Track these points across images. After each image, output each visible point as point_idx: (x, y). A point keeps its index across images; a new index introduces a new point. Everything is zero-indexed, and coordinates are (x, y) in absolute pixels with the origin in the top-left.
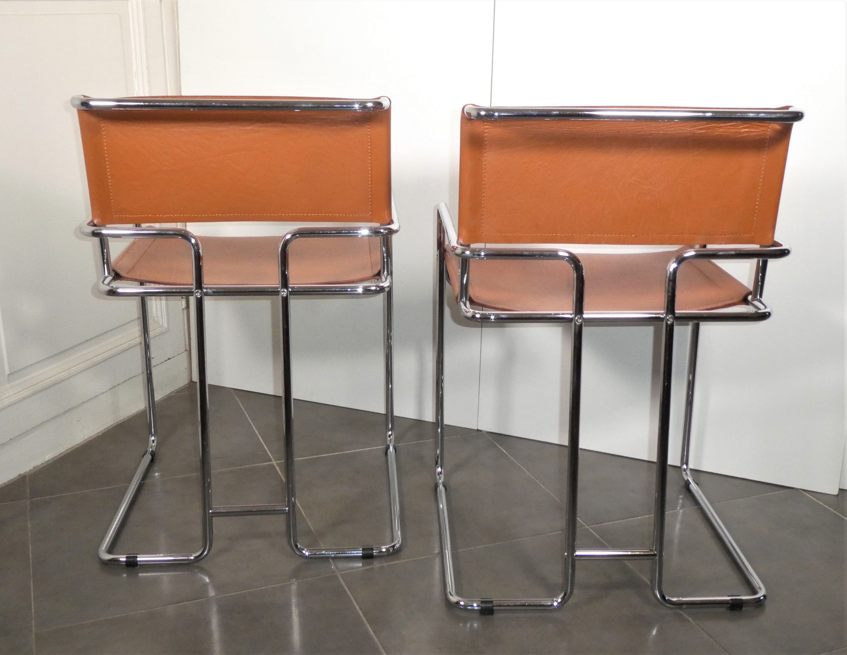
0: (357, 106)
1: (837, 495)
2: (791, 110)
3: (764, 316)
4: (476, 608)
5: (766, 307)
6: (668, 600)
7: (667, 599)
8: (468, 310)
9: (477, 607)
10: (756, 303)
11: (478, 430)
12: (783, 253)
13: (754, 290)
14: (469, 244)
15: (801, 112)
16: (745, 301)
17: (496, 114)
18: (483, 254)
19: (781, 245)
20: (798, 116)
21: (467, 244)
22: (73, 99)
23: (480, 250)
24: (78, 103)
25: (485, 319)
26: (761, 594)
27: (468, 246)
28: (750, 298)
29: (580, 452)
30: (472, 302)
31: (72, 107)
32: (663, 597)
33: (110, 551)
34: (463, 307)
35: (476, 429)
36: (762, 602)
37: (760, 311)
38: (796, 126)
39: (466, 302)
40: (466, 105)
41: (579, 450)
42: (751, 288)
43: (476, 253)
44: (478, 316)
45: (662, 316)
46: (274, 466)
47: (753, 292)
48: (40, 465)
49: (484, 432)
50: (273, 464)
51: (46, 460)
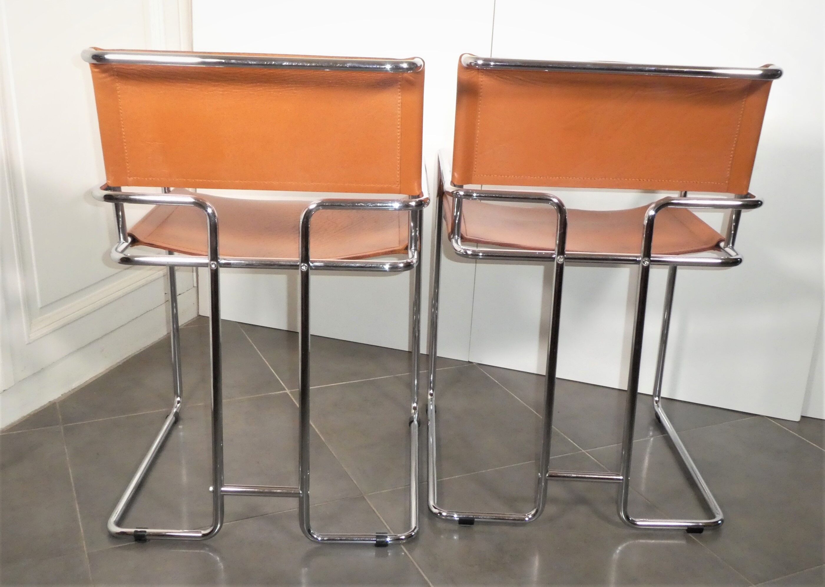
0: (388, 67)
1: (799, 422)
2: (770, 68)
3: (736, 262)
4: (456, 519)
5: (737, 254)
6: (632, 520)
7: (630, 519)
8: (459, 246)
9: (457, 517)
10: (728, 250)
11: (469, 362)
12: (756, 204)
13: (727, 237)
14: (462, 185)
15: (781, 70)
16: (717, 247)
17: (492, 63)
18: (475, 195)
19: (754, 197)
20: (776, 74)
21: (460, 184)
22: (84, 52)
23: (473, 191)
24: (89, 56)
25: (475, 255)
26: (719, 517)
27: (461, 187)
28: (722, 244)
29: (557, 381)
30: (464, 239)
31: (84, 62)
32: (627, 517)
33: (119, 523)
34: (455, 245)
35: (467, 361)
36: (720, 525)
37: (731, 258)
38: (775, 83)
39: (458, 239)
40: (462, 55)
41: (556, 379)
42: (724, 235)
43: (468, 195)
44: (469, 252)
45: (638, 259)
46: (288, 395)
47: (726, 239)
48: (68, 392)
49: (474, 364)
50: (286, 393)
51: (73, 388)
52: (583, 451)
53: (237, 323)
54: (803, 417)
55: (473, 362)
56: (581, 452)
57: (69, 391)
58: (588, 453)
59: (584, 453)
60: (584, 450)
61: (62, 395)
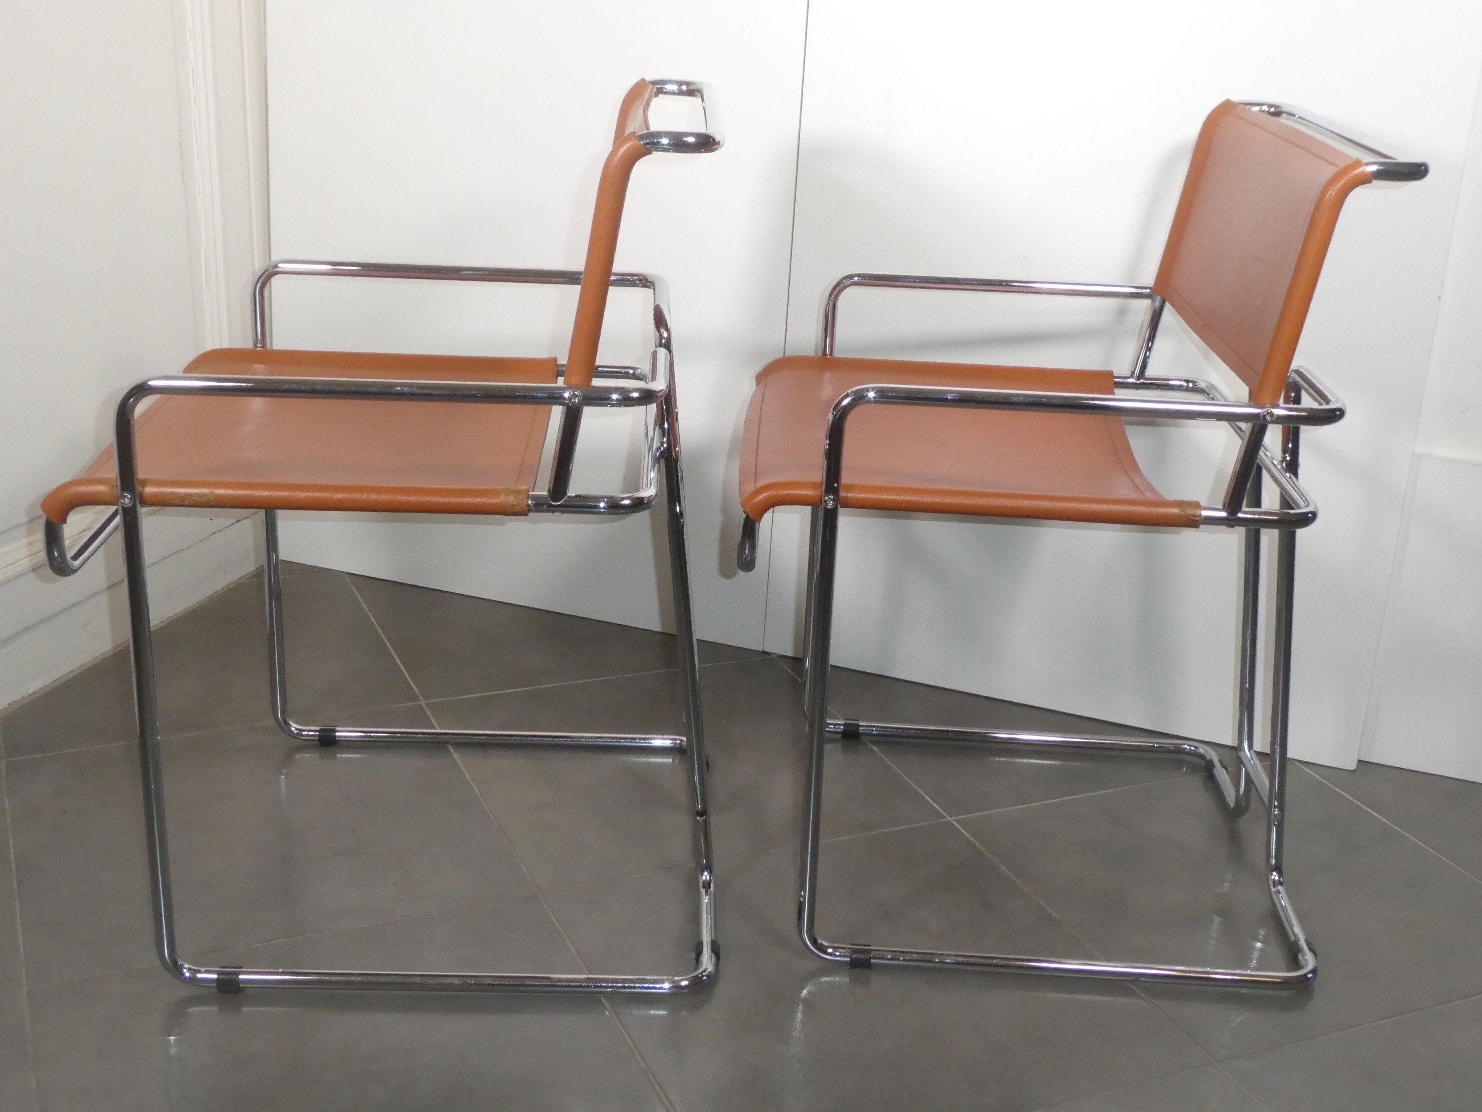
1: (1355, 771)
11: (764, 652)
35: (761, 650)
46: (423, 709)
48: (21, 699)
49: (774, 656)
50: (421, 705)
51: (31, 691)
52: (949, 818)
53: (346, 576)
54: (1360, 762)
55: (772, 653)
56: (944, 820)
57: (24, 697)
58: (957, 822)
59: (950, 822)
60: (951, 817)
61: (10, 704)
